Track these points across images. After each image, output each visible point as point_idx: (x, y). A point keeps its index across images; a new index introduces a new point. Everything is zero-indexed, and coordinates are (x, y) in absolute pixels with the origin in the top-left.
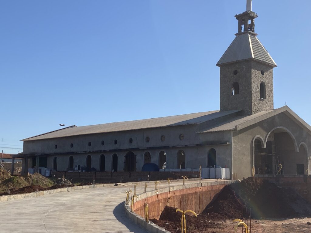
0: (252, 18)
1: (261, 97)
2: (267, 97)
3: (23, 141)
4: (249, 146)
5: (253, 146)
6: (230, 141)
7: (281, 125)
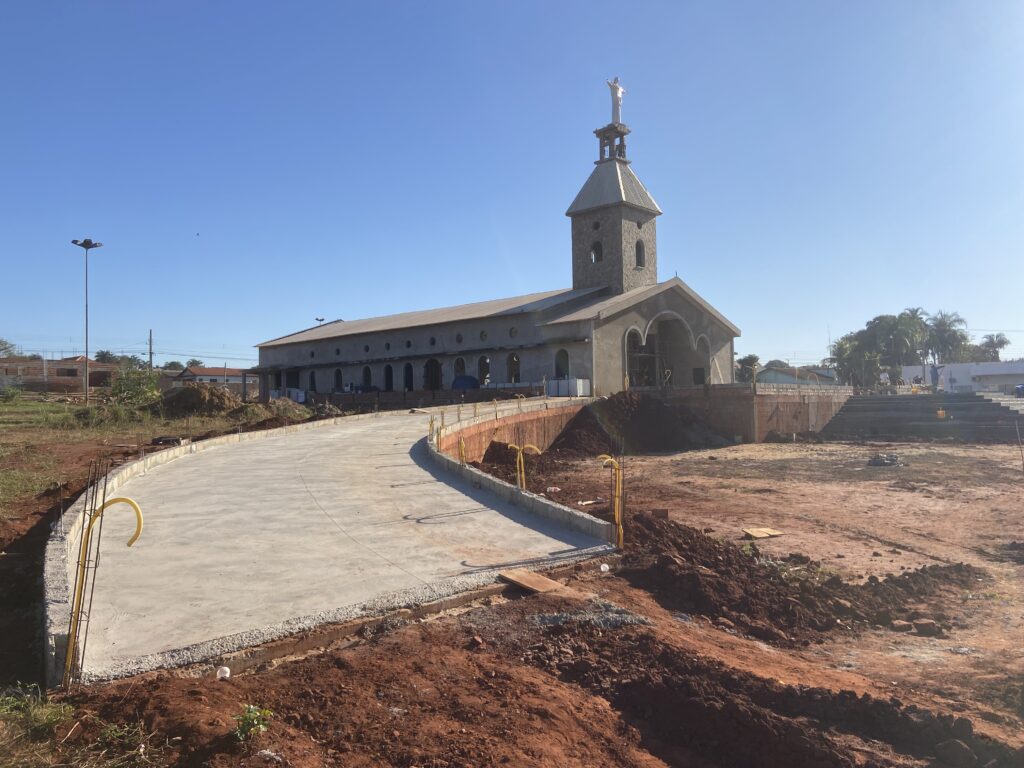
0: (621, 135)
1: (638, 265)
2: (647, 264)
3: (258, 349)
4: (619, 343)
5: (626, 342)
6: (589, 337)
7: (669, 309)
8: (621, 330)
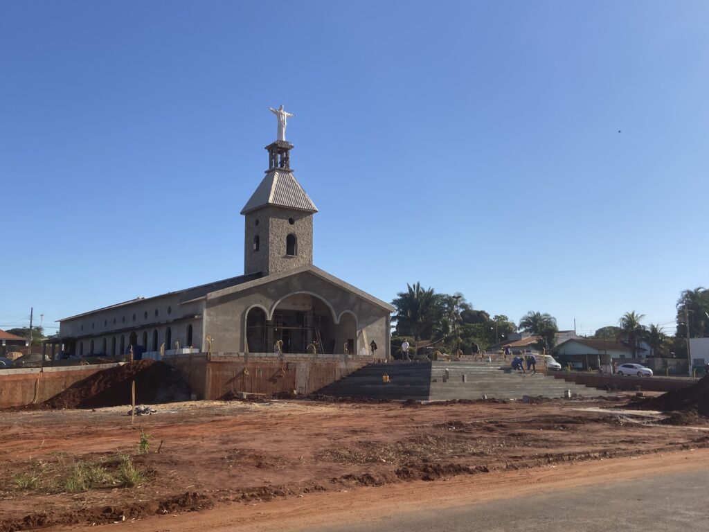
1: (287, 253)
2: (299, 254)
3: (59, 323)
4: (238, 319)
5: (246, 318)
6: (201, 314)
7: (304, 289)
8: (242, 308)
